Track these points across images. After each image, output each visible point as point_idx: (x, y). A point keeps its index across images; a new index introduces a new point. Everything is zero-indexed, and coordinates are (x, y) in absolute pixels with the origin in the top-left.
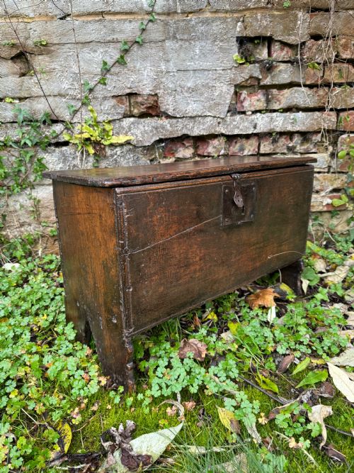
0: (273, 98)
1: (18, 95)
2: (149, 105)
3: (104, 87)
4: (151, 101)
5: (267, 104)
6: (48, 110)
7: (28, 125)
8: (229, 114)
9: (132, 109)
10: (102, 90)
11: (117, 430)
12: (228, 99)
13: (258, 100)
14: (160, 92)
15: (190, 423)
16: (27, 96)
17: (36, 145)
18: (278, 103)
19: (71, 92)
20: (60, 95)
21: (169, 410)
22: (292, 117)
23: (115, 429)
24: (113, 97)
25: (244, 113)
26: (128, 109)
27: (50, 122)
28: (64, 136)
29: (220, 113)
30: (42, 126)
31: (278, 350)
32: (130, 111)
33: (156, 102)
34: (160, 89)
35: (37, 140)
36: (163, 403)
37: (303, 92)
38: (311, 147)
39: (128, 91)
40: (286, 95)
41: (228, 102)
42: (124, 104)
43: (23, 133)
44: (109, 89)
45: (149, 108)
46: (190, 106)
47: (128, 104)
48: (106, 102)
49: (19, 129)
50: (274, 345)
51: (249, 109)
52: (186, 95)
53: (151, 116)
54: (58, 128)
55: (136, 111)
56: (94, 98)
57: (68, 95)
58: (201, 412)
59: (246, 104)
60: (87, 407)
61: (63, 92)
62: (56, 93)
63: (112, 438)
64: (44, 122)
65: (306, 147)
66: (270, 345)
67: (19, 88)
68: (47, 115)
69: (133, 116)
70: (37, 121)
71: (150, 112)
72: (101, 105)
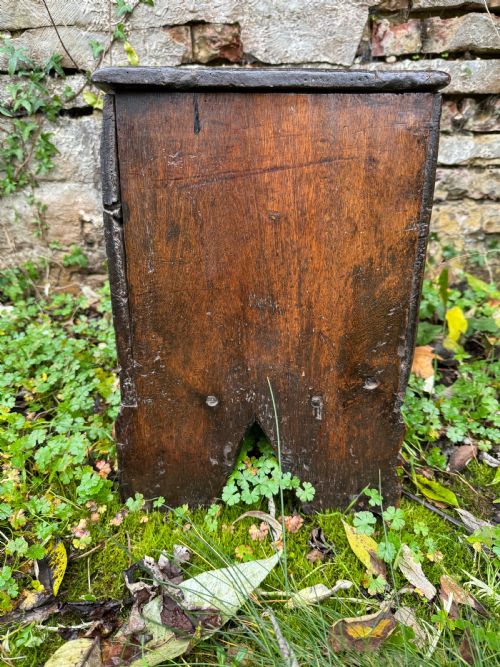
0: (433, 32)
1: (8, 25)
2: (224, 43)
3: (150, 9)
4: (228, 34)
5: (423, 42)
6: (59, 51)
7: (26, 78)
8: (358, 61)
9: (197, 50)
10: (147, 15)
11: (157, 561)
12: (358, 32)
13: (407, 37)
14: (243, 19)
15: (292, 555)
16: (23, 27)
17: (40, 112)
18: (441, 41)
19: (95, 19)
20: (77, 25)
21: (253, 530)
22: (463, 67)
23: (152, 560)
24: (165, 27)
25: (382, 59)
26: (190, 49)
27: (62, 73)
28: (85, 97)
29: (343, 58)
30: (49, 78)
31: (449, 435)
32: (193, 53)
33: (237, 37)
34: (243, 14)
35: (40, 103)
36: (242, 517)
37: (486, 21)
38: (493, 121)
39: (190, 17)
40: (455, 28)
41: (357, 37)
42: (182, 41)
43: (19, 92)
44: (159, 13)
45: (224, 48)
46: (293, 45)
47: (189, 41)
48: (153, 36)
49: (12, 85)
50: (440, 427)
51: (392, 52)
52: (288, 24)
53: (228, 62)
54: (75, 83)
55: (202, 54)
56: (133, 29)
57: (90, 24)
58: (315, 533)
59: (387, 43)
60: (104, 521)
61: (82, 19)
62: (71, 21)
63: (146, 575)
64: (52, 72)
65: (483, 122)
66: (433, 428)
67: (11, 12)
68: (58, 60)
69: (198, 63)
70: (41, 70)
71: (227, 55)
72: (144, 42)
